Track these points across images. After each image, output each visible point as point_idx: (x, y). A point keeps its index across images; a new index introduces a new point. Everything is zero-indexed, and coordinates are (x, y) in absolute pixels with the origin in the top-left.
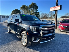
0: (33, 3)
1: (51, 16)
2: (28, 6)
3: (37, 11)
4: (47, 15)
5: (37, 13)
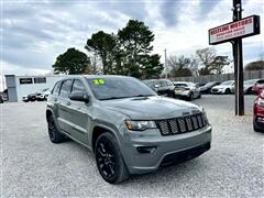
0: (132, 22)
1: (204, 66)
2: (116, 33)
3: (151, 49)
4: (188, 61)
5: (149, 57)
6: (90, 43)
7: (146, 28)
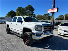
0: (29, 5)
2: (25, 8)
3: (34, 13)
5: (33, 15)
6: (17, 10)
7: (32, 7)
